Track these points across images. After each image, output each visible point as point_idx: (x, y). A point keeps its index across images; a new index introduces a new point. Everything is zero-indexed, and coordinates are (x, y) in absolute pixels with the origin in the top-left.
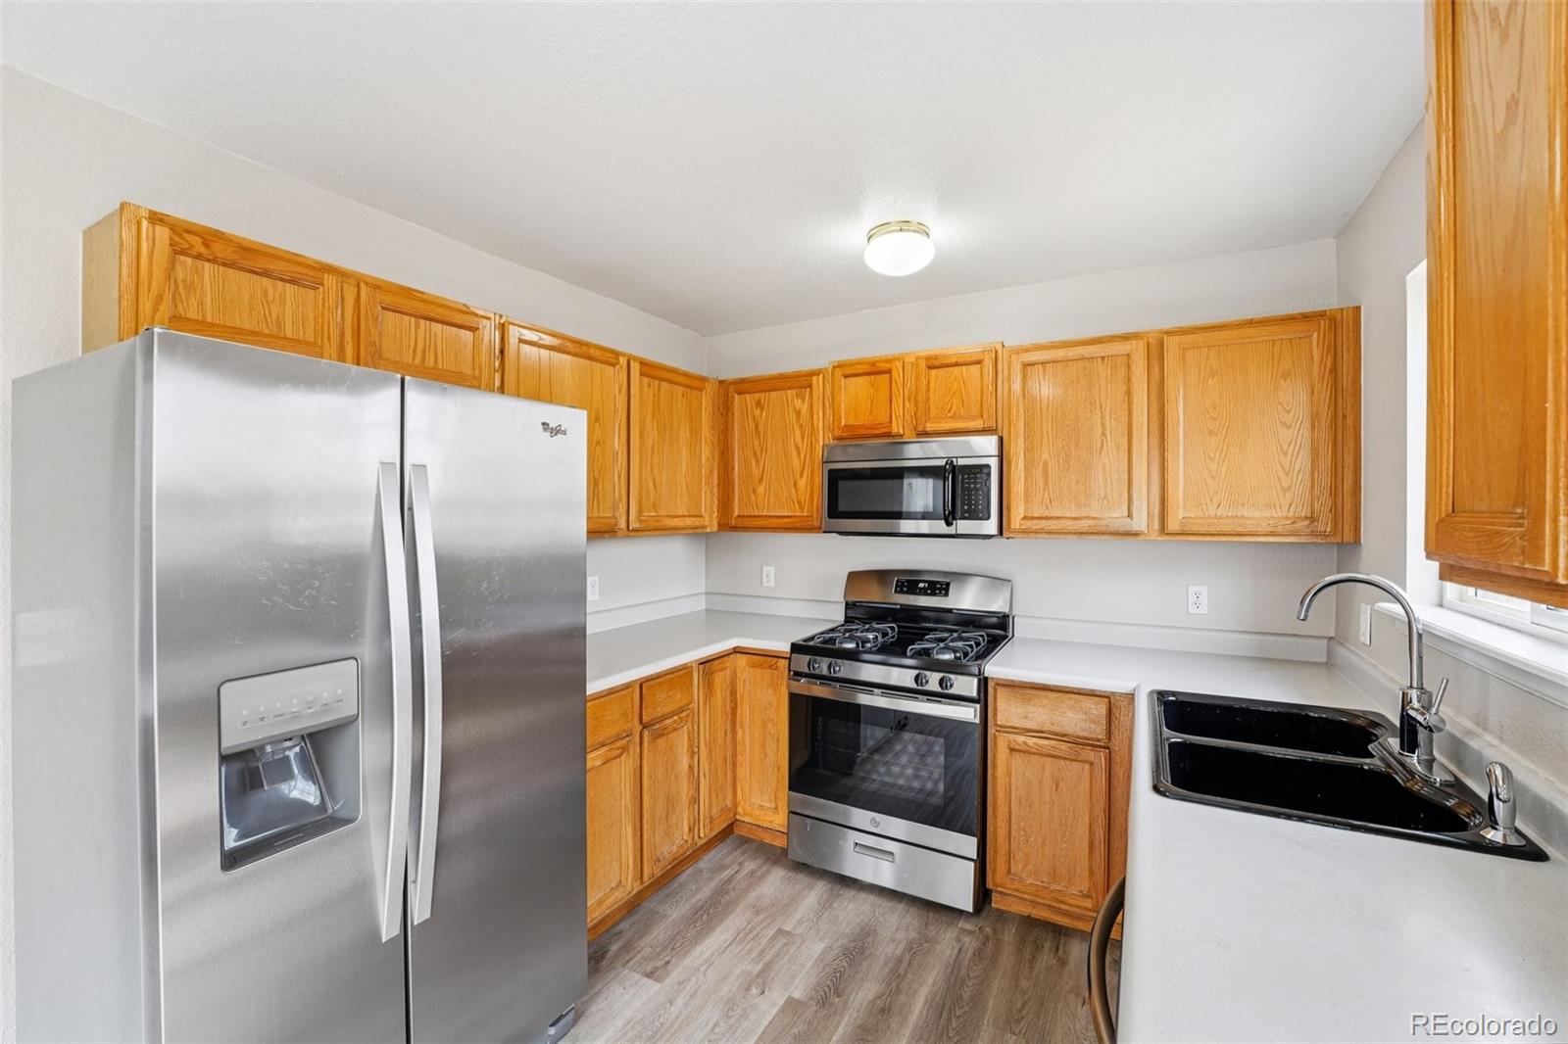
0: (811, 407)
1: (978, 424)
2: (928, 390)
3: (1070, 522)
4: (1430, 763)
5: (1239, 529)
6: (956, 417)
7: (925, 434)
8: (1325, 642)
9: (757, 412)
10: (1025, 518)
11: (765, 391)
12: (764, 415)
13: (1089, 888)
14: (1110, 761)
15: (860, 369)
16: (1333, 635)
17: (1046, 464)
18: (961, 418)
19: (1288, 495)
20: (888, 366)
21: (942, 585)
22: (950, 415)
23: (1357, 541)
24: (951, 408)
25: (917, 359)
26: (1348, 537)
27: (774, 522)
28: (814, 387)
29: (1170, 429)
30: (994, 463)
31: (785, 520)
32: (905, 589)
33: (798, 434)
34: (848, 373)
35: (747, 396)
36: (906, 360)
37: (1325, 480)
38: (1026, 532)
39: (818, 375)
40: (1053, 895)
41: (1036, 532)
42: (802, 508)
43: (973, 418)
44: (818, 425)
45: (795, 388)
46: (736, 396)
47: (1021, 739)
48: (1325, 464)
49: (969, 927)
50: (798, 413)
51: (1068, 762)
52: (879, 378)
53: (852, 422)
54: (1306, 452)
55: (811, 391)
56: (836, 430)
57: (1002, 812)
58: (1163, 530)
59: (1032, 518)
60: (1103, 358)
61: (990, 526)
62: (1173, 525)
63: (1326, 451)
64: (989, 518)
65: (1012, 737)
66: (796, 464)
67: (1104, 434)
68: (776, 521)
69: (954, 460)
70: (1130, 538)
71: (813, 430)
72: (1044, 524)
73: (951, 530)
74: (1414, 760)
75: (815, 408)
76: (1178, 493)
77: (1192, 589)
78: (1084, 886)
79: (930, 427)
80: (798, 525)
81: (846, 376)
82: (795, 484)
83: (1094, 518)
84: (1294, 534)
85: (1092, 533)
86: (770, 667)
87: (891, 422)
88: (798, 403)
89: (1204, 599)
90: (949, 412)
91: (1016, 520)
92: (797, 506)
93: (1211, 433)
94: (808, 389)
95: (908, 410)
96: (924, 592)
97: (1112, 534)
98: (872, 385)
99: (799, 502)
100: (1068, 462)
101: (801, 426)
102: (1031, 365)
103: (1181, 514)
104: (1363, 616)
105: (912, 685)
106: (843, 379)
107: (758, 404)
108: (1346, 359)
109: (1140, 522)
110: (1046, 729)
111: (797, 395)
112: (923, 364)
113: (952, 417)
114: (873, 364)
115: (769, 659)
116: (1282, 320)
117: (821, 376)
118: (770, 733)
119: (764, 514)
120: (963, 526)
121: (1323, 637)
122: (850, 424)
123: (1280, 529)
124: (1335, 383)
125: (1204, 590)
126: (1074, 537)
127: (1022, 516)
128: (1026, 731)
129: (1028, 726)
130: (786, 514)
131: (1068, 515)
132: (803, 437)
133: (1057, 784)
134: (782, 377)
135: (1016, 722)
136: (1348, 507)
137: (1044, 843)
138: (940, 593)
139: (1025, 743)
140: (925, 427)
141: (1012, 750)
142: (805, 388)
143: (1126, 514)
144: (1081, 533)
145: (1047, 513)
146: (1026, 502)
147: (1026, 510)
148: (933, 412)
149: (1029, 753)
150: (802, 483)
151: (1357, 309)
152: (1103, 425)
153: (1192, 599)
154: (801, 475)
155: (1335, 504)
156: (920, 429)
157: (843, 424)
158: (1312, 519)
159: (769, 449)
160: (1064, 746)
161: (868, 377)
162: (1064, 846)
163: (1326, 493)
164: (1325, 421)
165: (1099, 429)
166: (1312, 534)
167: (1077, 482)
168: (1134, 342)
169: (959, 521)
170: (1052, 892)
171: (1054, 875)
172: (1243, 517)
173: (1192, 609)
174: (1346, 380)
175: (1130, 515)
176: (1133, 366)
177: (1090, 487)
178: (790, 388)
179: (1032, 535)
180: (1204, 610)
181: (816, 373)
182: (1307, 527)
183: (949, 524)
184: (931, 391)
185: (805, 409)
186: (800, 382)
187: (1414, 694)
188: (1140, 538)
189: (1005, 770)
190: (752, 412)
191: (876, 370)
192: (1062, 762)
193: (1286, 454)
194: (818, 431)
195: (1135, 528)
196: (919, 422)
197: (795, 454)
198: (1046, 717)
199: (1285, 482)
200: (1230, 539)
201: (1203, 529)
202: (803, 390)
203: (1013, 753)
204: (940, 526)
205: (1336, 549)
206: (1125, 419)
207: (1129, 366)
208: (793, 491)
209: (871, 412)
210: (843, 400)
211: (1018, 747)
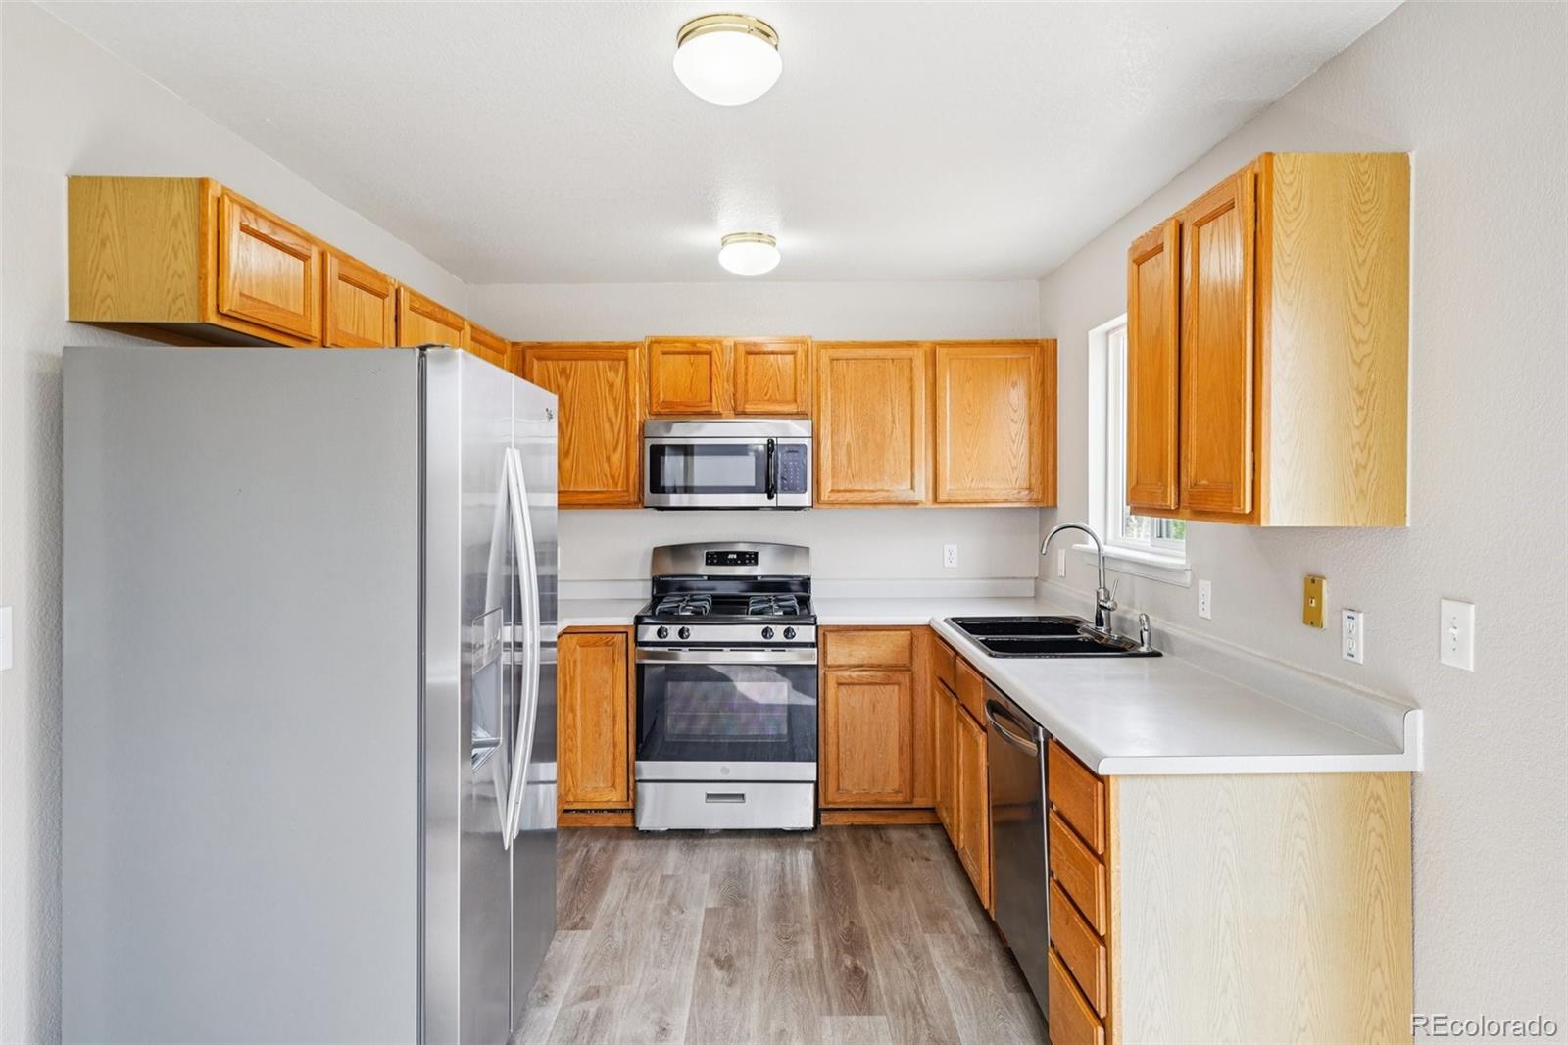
0: (627, 380)
1: (792, 408)
2: (746, 374)
3: (868, 494)
4: (1109, 631)
5: (986, 498)
6: (771, 400)
7: (744, 414)
8: (1032, 582)
9: (562, 381)
10: (832, 491)
11: (571, 360)
12: (571, 384)
13: (900, 785)
14: (912, 681)
15: (680, 347)
16: (1037, 575)
17: (849, 445)
18: (776, 401)
19: (1016, 472)
20: (710, 348)
21: (750, 555)
22: (766, 398)
23: (1055, 506)
24: (767, 392)
25: (735, 345)
26: (1050, 503)
27: (584, 499)
28: (630, 361)
29: (939, 420)
30: (808, 442)
31: (598, 496)
32: (716, 561)
33: (611, 408)
34: (667, 349)
35: (549, 363)
36: (725, 343)
37: (1036, 460)
38: (832, 503)
39: (635, 348)
40: (874, 798)
41: (841, 503)
42: (616, 484)
43: (788, 402)
44: (634, 399)
45: (608, 359)
46: (535, 362)
47: (846, 673)
48: (1037, 451)
49: (812, 840)
50: (611, 386)
51: (882, 687)
52: (699, 357)
53: (670, 397)
54: (1025, 442)
55: (627, 364)
56: (654, 405)
57: (832, 739)
58: (935, 499)
59: (839, 491)
60: (893, 359)
61: (805, 499)
62: (942, 497)
63: (1037, 441)
64: (806, 490)
65: (839, 673)
66: (609, 436)
67: (893, 422)
68: (587, 497)
69: (775, 440)
70: (912, 507)
71: (629, 404)
72: (848, 496)
73: (772, 503)
74: (1103, 630)
75: (631, 382)
76: (946, 471)
77: (946, 547)
78: (896, 786)
79: (749, 408)
80: (611, 501)
81: (664, 353)
82: (608, 458)
83: (887, 491)
84: (1019, 501)
85: (884, 503)
86: (606, 644)
87: (711, 400)
88: (611, 375)
89: (955, 555)
90: (766, 395)
91: (825, 495)
92: (610, 481)
93: (969, 425)
94: (622, 362)
95: (727, 391)
96: (734, 563)
97: (899, 503)
98: (692, 364)
99: (613, 478)
100: (866, 444)
101: (615, 399)
102: (837, 359)
103: (948, 487)
104: (1060, 558)
105: (761, 639)
106: (661, 356)
107: (563, 372)
108: (1050, 376)
109: (922, 493)
110: (866, 662)
111: (609, 366)
112: (741, 350)
113: (769, 400)
114: (693, 344)
115: (604, 636)
116: (1012, 343)
117: (637, 350)
118: (606, 711)
119: (572, 489)
120: (783, 499)
121: (1030, 578)
122: (668, 399)
123: (1011, 498)
124: (1043, 393)
125: (954, 547)
126: (871, 507)
127: (830, 490)
128: (851, 667)
129: (852, 662)
130: (598, 490)
131: (866, 488)
132: (617, 410)
133: (874, 707)
134: (591, 347)
135: (842, 661)
136: (1050, 480)
137: (865, 757)
138: (750, 562)
139: (850, 677)
140: (744, 408)
141: (840, 684)
142: (619, 360)
143: (910, 487)
144: (876, 503)
145: (850, 487)
146: (833, 477)
147: (833, 484)
148: (751, 394)
149: (853, 684)
150: (616, 458)
151: (1056, 341)
152: (893, 415)
153: (947, 554)
154: (615, 449)
155: (1043, 479)
156: (740, 409)
157: (661, 400)
158: (1030, 489)
159: (577, 420)
160: (879, 674)
161: (687, 356)
162: (880, 756)
163: (1038, 471)
164: (1036, 420)
165: (890, 418)
166: (1030, 501)
167: (874, 461)
168: (916, 349)
169: (779, 495)
170: (874, 795)
171: (873, 781)
172: (987, 489)
173: (947, 563)
174: (1049, 391)
175: (912, 488)
176: (915, 368)
177: (883, 465)
178: (602, 359)
179: (837, 506)
180: (954, 564)
181: (633, 346)
182: (1027, 495)
183: (770, 497)
184: (749, 374)
185: (619, 381)
186: (615, 354)
187: (1102, 591)
188: (918, 506)
189: (834, 702)
190: (556, 379)
191: (694, 350)
192: (877, 687)
193: (1014, 442)
194: (635, 405)
195: (917, 498)
196: (738, 402)
197: (607, 426)
198: (864, 653)
199: (1014, 463)
200: (980, 505)
201: (962, 499)
202: (616, 362)
203: (842, 687)
204: (761, 499)
205: (1038, 512)
206: (909, 409)
207: (912, 369)
208: (606, 466)
209: (690, 390)
210: (662, 377)
211: (844, 681)
